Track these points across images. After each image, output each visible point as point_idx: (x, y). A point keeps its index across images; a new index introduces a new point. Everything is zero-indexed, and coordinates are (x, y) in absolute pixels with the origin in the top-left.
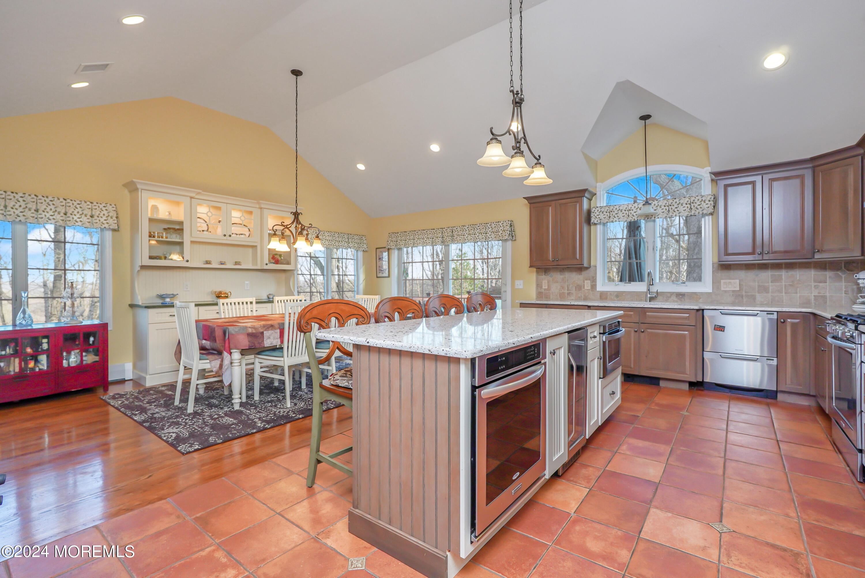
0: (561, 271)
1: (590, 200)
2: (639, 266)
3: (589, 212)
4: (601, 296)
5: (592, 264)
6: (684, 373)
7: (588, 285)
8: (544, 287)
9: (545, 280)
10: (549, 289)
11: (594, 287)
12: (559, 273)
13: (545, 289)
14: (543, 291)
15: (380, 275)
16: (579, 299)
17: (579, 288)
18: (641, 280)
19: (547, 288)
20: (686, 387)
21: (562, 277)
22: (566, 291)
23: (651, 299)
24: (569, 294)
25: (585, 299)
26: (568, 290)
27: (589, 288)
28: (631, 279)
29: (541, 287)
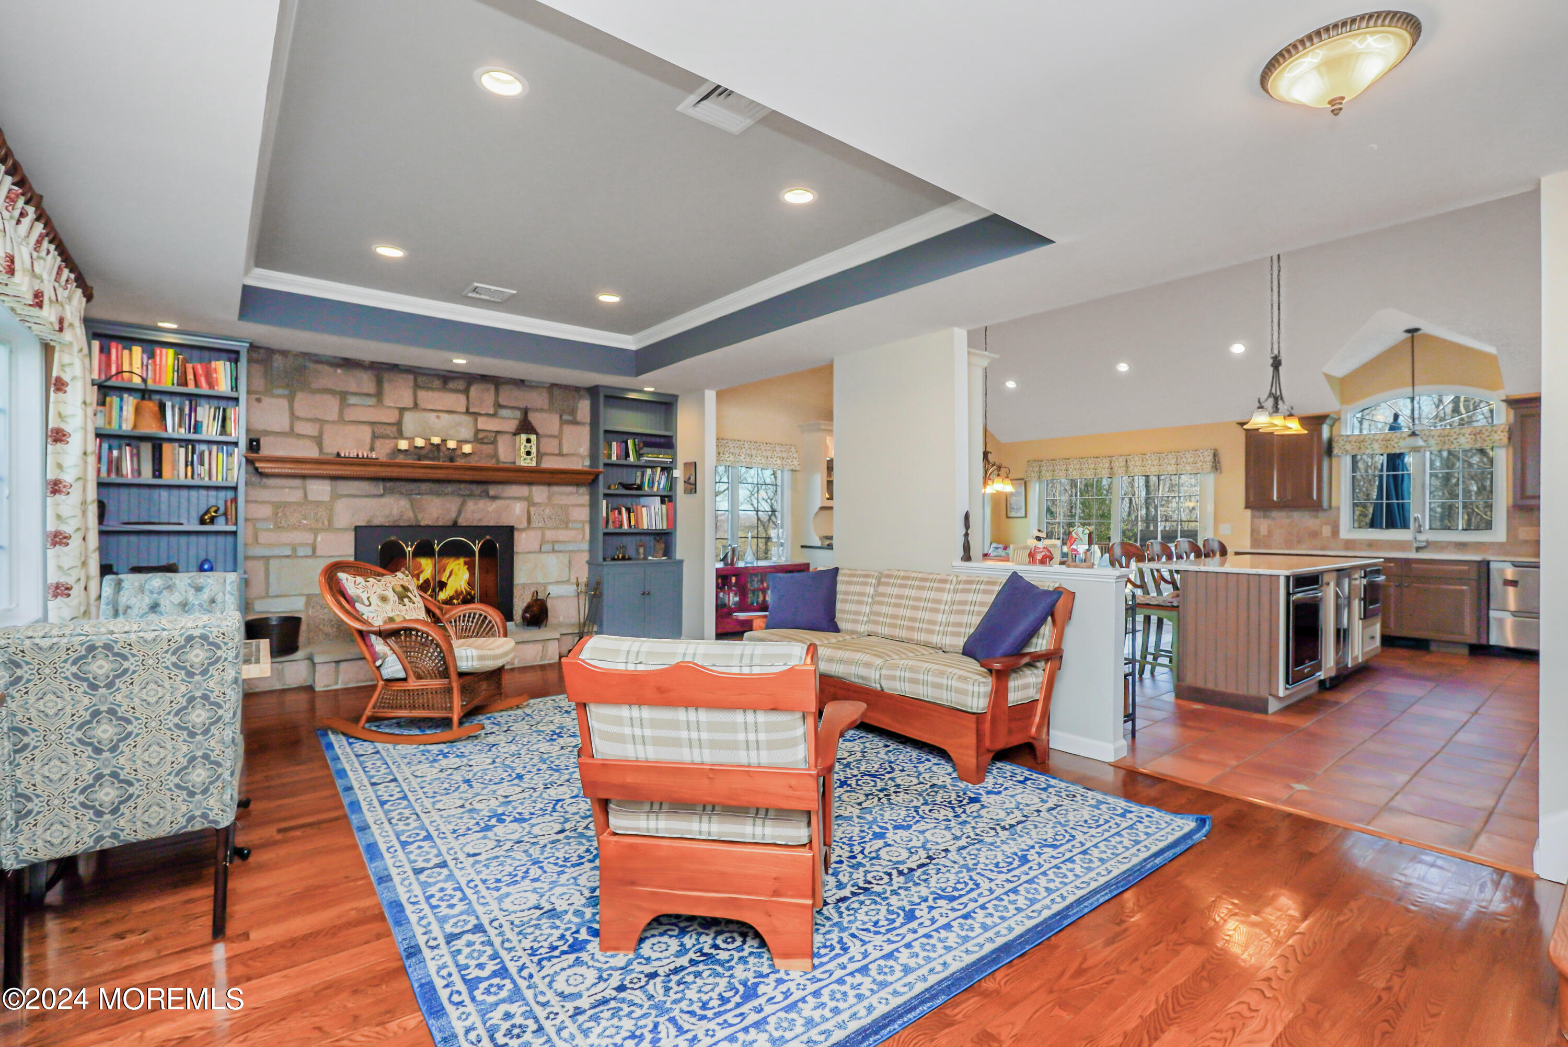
0: (1287, 513)
1: (1332, 426)
2: (1402, 507)
3: (1330, 442)
4: (1346, 545)
5: (1334, 504)
6: (1462, 633)
9: (1264, 526)
10: (1270, 534)
11: (1335, 532)
12: (1285, 516)
13: (1264, 535)
14: (1258, 537)
15: (1013, 514)
16: (1315, 548)
17: (1314, 534)
18: (1405, 526)
19: (1266, 533)
20: (1465, 651)
21: (1289, 517)
22: (1296, 537)
23: (1418, 549)
24: (1299, 541)
25: (1322, 549)
26: (1298, 535)
27: (1329, 535)
28: (1391, 525)
29: (1258, 533)
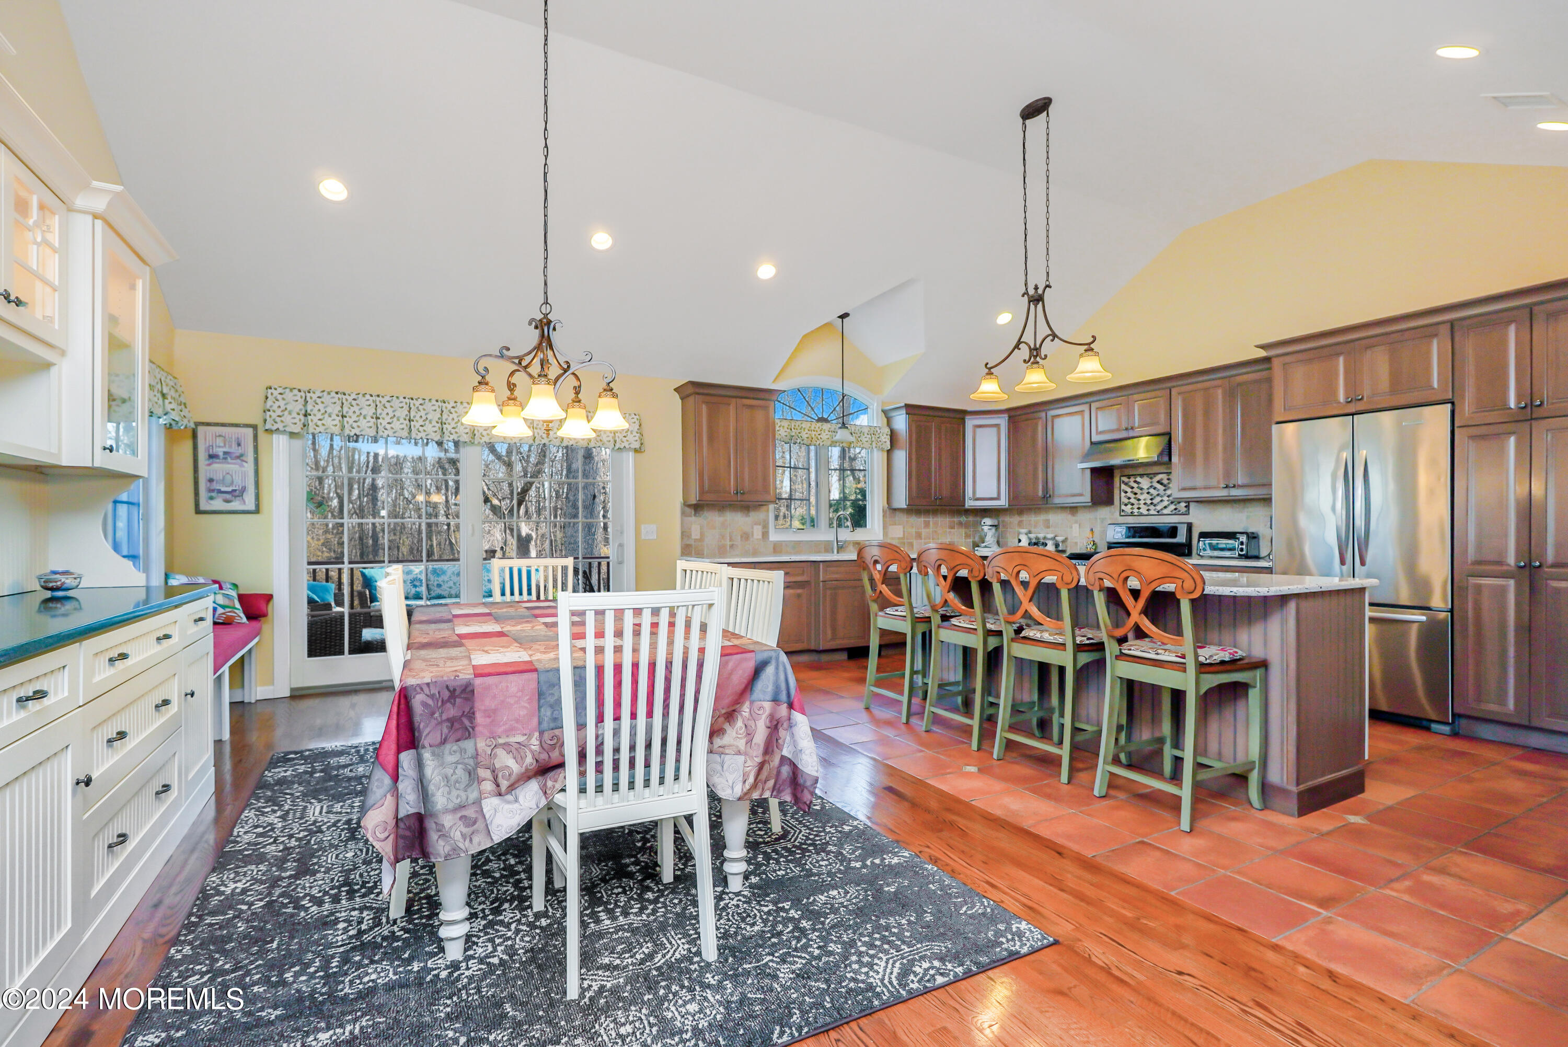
0: (719, 510)
4: (774, 549)
7: (757, 532)
8: (694, 537)
9: (696, 524)
10: (701, 539)
11: (765, 534)
12: (716, 513)
13: (696, 540)
14: (693, 543)
16: (746, 554)
17: (746, 536)
19: (698, 537)
21: (721, 519)
22: (728, 543)
24: (732, 546)
25: (755, 554)
26: (731, 540)
27: (760, 537)
29: (689, 536)
